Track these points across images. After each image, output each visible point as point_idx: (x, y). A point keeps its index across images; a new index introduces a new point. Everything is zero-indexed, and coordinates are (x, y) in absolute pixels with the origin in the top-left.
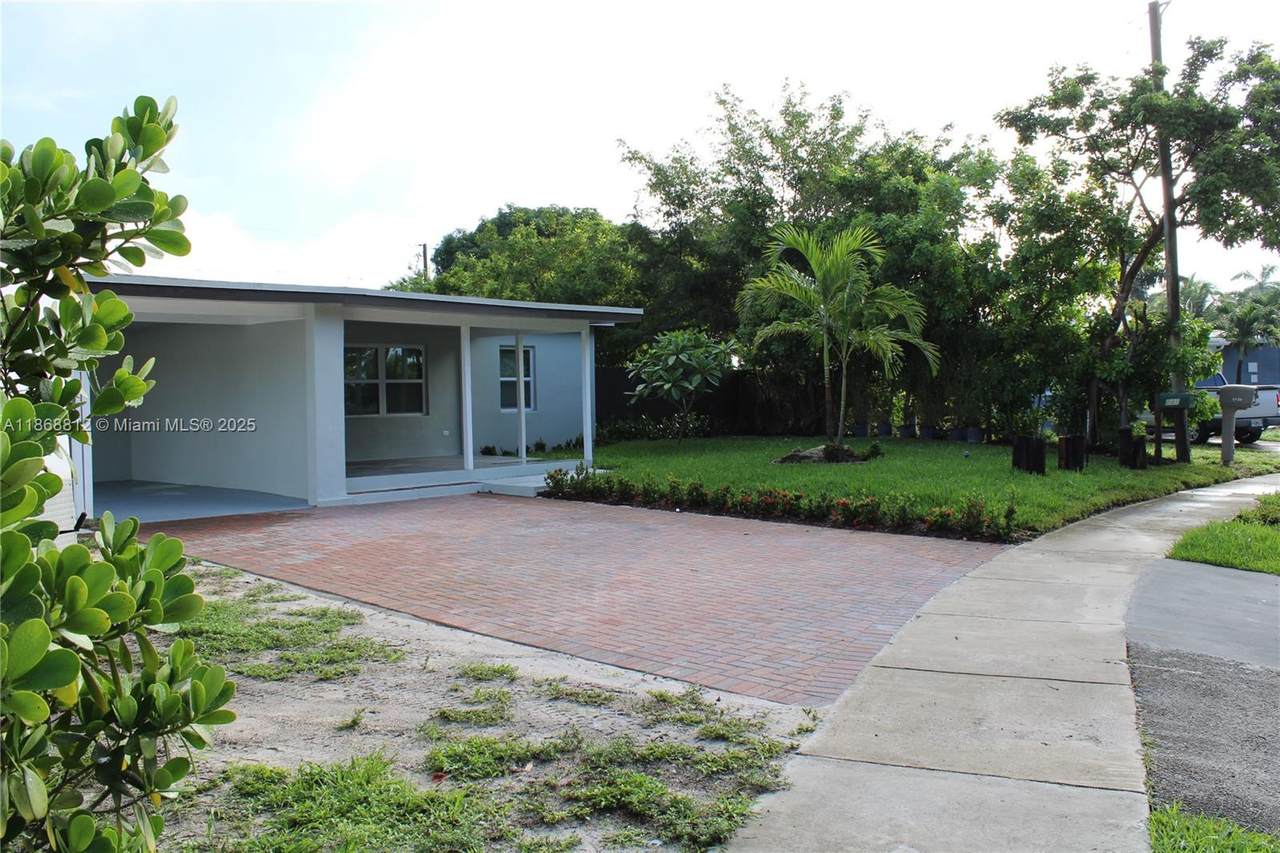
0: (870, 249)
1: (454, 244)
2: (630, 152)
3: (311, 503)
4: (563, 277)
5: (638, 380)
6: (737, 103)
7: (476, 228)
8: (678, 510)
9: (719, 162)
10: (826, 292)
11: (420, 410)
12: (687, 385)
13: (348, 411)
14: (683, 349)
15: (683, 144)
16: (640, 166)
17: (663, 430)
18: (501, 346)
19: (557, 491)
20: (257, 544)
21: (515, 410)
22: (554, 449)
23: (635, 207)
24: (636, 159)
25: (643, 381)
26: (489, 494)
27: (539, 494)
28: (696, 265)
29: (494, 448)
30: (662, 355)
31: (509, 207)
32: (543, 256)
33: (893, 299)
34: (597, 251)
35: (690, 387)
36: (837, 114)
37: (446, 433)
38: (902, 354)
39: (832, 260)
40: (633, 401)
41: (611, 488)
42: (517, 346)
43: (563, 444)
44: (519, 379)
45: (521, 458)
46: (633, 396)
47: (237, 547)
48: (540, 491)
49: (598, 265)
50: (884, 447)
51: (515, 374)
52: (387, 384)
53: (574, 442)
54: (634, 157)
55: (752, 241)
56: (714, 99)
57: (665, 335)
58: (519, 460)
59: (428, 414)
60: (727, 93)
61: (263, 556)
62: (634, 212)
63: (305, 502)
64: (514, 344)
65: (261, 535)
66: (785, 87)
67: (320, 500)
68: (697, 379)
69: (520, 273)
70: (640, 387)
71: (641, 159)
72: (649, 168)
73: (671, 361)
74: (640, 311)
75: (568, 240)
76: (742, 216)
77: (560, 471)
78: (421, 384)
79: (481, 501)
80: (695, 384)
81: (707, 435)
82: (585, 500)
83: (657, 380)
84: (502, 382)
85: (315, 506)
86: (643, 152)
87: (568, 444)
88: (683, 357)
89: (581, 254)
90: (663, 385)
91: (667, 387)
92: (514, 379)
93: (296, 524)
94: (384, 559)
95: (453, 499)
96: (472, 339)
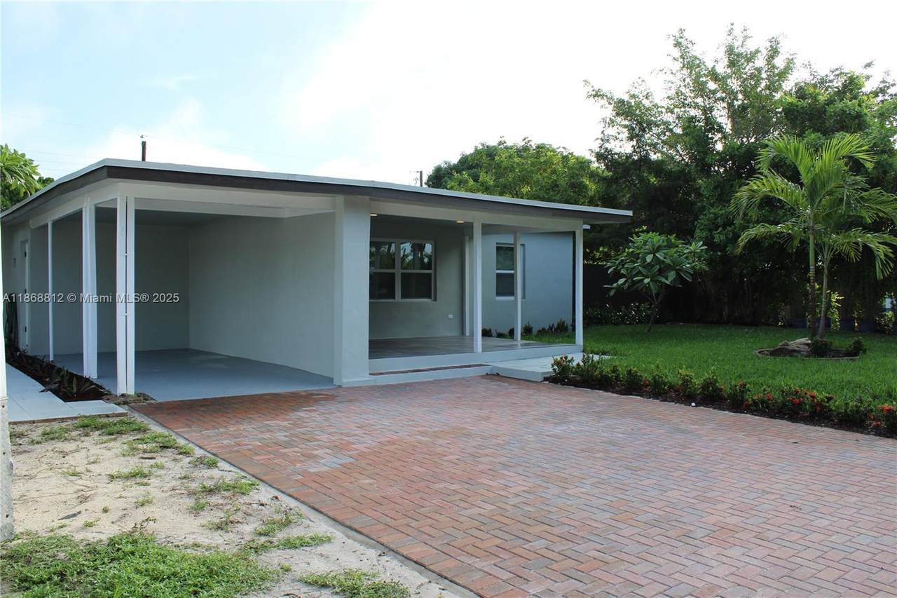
0: (860, 155)
1: (441, 172)
2: (593, 90)
3: (336, 382)
4: (540, 190)
5: (617, 275)
6: (689, 46)
7: (458, 160)
8: (693, 404)
9: (668, 97)
10: (813, 195)
11: (430, 297)
12: (663, 280)
13: (371, 296)
14: (659, 249)
15: (640, 81)
16: (604, 102)
17: (622, 317)
18: (497, 243)
19: (563, 377)
20: (281, 436)
21: (512, 298)
22: (539, 331)
23: (603, 132)
24: (598, 96)
25: (623, 276)
26: (496, 376)
27: (546, 379)
28: (653, 180)
29: (490, 330)
30: (639, 254)
31: (483, 145)
32: (523, 172)
33: (882, 203)
34: (569, 168)
35: (667, 282)
36: (774, 52)
37: (451, 316)
38: (891, 255)
39: (821, 167)
40: (612, 293)
41: (617, 377)
42: (515, 244)
43: (547, 328)
44: (516, 272)
45: (516, 340)
46: (610, 289)
47: (259, 440)
48: (545, 376)
49: (570, 180)
50: (866, 343)
51: (513, 267)
52: (402, 274)
53: (556, 326)
54: (597, 95)
55: (706, 159)
56: (672, 42)
57: (640, 236)
58: (515, 343)
59: (435, 300)
60: (682, 38)
61: (284, 456)
62: (602, 136)
63: (331, 380)
64: (513, 242)
65: (285, 423)
66: (730, 32)
67: (344, 381)
68: (672, 275)
69: (505, 186)
70: (621, 281)
71: (602, 96)
72: (610, 104)
73: (649, 258)
74: (630, 213)
75: (542, 161)
76: (698, 138)
77: (566, 358)
78: (430, 274)
79: (494, 385)
80: (671, 279)
81: (657, 322)
82: (593, 387)
83: (636, 275)
84: (497, 274)
85: (340, 386)
86: (605, 90)
87: (551, 328)
88: (660, 255)
89: (554, 172)
90: (643, 280)
91: (646, 281)
92: (512, 272)
93: (322, 409)
94: (417, 468)
95: (465, 383)
96: (483, 233)
